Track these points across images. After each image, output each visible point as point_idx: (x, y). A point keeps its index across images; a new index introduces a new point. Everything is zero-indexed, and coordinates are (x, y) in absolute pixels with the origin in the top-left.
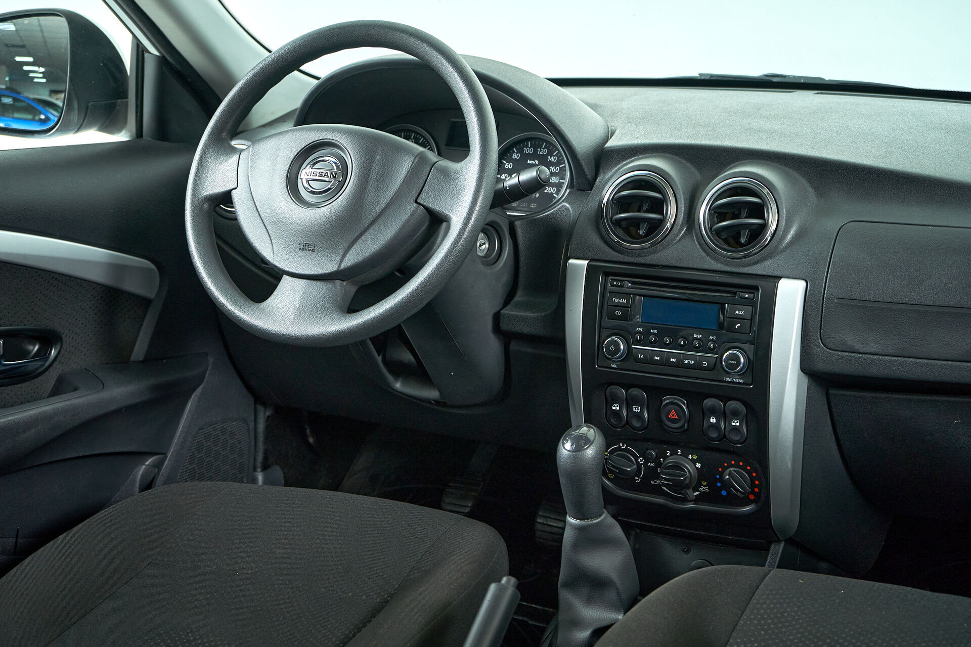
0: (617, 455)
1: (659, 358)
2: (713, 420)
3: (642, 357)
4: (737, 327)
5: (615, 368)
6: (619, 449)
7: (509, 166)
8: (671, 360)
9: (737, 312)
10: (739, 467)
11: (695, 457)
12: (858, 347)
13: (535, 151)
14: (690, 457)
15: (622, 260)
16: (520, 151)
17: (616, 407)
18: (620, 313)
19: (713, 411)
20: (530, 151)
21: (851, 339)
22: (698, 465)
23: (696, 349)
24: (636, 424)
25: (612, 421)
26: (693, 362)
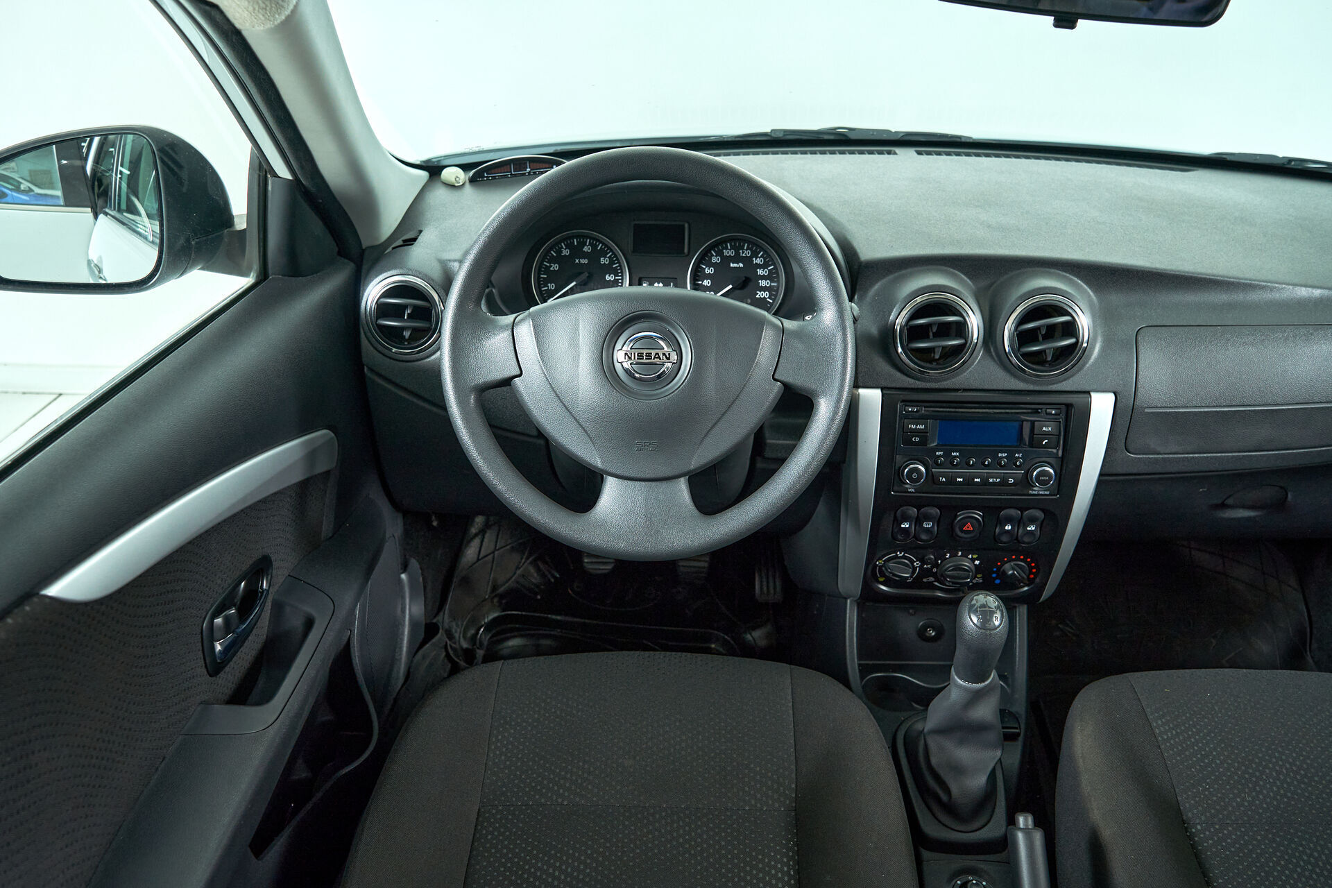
0: (893, 563)
1: (962, 480)
2: (1008, 527)
3: (944, 479)
4: (1044, 443)
5: (913, 492)
6: (897, 557)
7: (709, 271)
8: (975, 480)
9: (1044, 429)
10: (1021, 560)
11: (975, 556)
12: (1159, 449)
13: (737, 253)
14: (970, 556)
15: (920, 387)
16: (720, 254)
17: (905, 525)
18: (917, 439)
19: (1009, 520)
20: (731, 253)
21: (1153, 443)
22: (977, 562)
23: (1002, 467)
24: (924, 537)
25: (899, 537)
26: (998, 480)
